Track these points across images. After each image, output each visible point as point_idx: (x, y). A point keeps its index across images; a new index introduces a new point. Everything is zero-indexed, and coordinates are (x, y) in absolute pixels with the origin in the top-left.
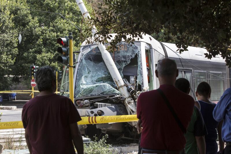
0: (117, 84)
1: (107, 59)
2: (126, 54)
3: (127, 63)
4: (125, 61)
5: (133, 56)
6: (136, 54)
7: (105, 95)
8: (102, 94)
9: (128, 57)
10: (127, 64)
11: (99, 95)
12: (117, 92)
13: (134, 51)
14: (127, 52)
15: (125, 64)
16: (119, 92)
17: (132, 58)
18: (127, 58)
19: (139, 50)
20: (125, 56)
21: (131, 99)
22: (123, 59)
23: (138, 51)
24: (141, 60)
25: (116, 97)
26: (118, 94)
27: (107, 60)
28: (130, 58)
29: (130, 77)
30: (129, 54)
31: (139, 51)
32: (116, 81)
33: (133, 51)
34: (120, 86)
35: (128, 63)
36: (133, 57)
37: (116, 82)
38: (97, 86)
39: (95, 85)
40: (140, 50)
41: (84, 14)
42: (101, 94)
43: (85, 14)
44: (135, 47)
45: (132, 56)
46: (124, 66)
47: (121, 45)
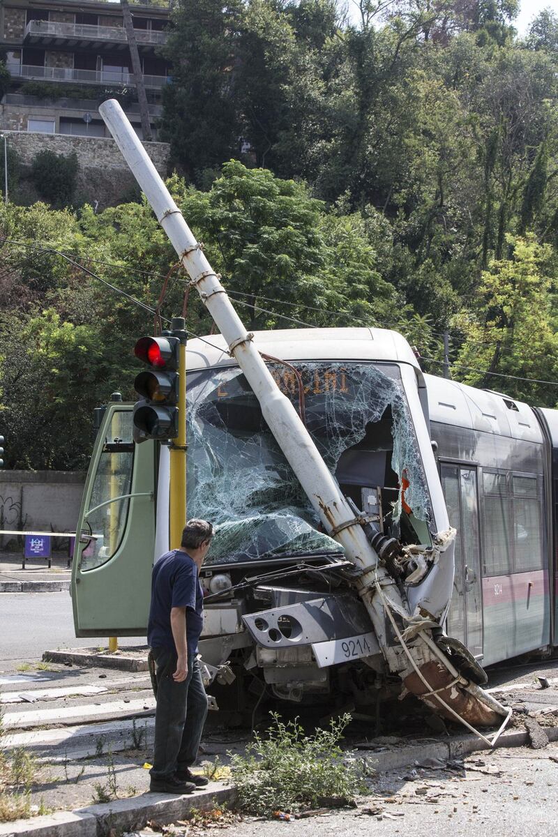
0: (328, 517)
1: (284, 423)
2: (346, 405)
3: (354, 440)
4: (343, 434)
5: (377, 414)
6: (389, 406)
7: (292, 556)
8: (279, 555)
9: (358, 419)
10: (353, 443)
11: (270, 555)
12: (333, 545)
13: (379, 397)
14: (350, 398)
15: (347, 443)
16: (340, 545)
17: (372, 419)
18: (352, 421)
19: (399, 393)
20: (345, 412)
21: (386, 575)
22: (336, 425)
23: (393, 397)
24: (414, 430)
25: (333, 565)
26: (339, 555)
27: (286, 424)
28: (362, 421)
29: (364, 490)
30: (360, 406)
31: (398, 397)
32: (325, 503)
33: (374, 395)
34: (341, 526)
35: (359, 438)
36: (376, 419)
37: (326, 510)
38: (256, 523)
39: (248, 520)
40: (404, 393)
41: (186, 254)
42: (274, 552)
43: (189, 255)
44: (383, 380)
45: (370, 414)
46: (341, 449)
47: (326, 373)
